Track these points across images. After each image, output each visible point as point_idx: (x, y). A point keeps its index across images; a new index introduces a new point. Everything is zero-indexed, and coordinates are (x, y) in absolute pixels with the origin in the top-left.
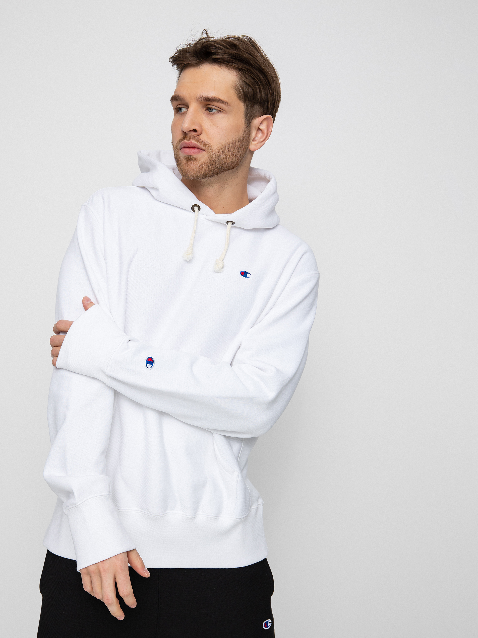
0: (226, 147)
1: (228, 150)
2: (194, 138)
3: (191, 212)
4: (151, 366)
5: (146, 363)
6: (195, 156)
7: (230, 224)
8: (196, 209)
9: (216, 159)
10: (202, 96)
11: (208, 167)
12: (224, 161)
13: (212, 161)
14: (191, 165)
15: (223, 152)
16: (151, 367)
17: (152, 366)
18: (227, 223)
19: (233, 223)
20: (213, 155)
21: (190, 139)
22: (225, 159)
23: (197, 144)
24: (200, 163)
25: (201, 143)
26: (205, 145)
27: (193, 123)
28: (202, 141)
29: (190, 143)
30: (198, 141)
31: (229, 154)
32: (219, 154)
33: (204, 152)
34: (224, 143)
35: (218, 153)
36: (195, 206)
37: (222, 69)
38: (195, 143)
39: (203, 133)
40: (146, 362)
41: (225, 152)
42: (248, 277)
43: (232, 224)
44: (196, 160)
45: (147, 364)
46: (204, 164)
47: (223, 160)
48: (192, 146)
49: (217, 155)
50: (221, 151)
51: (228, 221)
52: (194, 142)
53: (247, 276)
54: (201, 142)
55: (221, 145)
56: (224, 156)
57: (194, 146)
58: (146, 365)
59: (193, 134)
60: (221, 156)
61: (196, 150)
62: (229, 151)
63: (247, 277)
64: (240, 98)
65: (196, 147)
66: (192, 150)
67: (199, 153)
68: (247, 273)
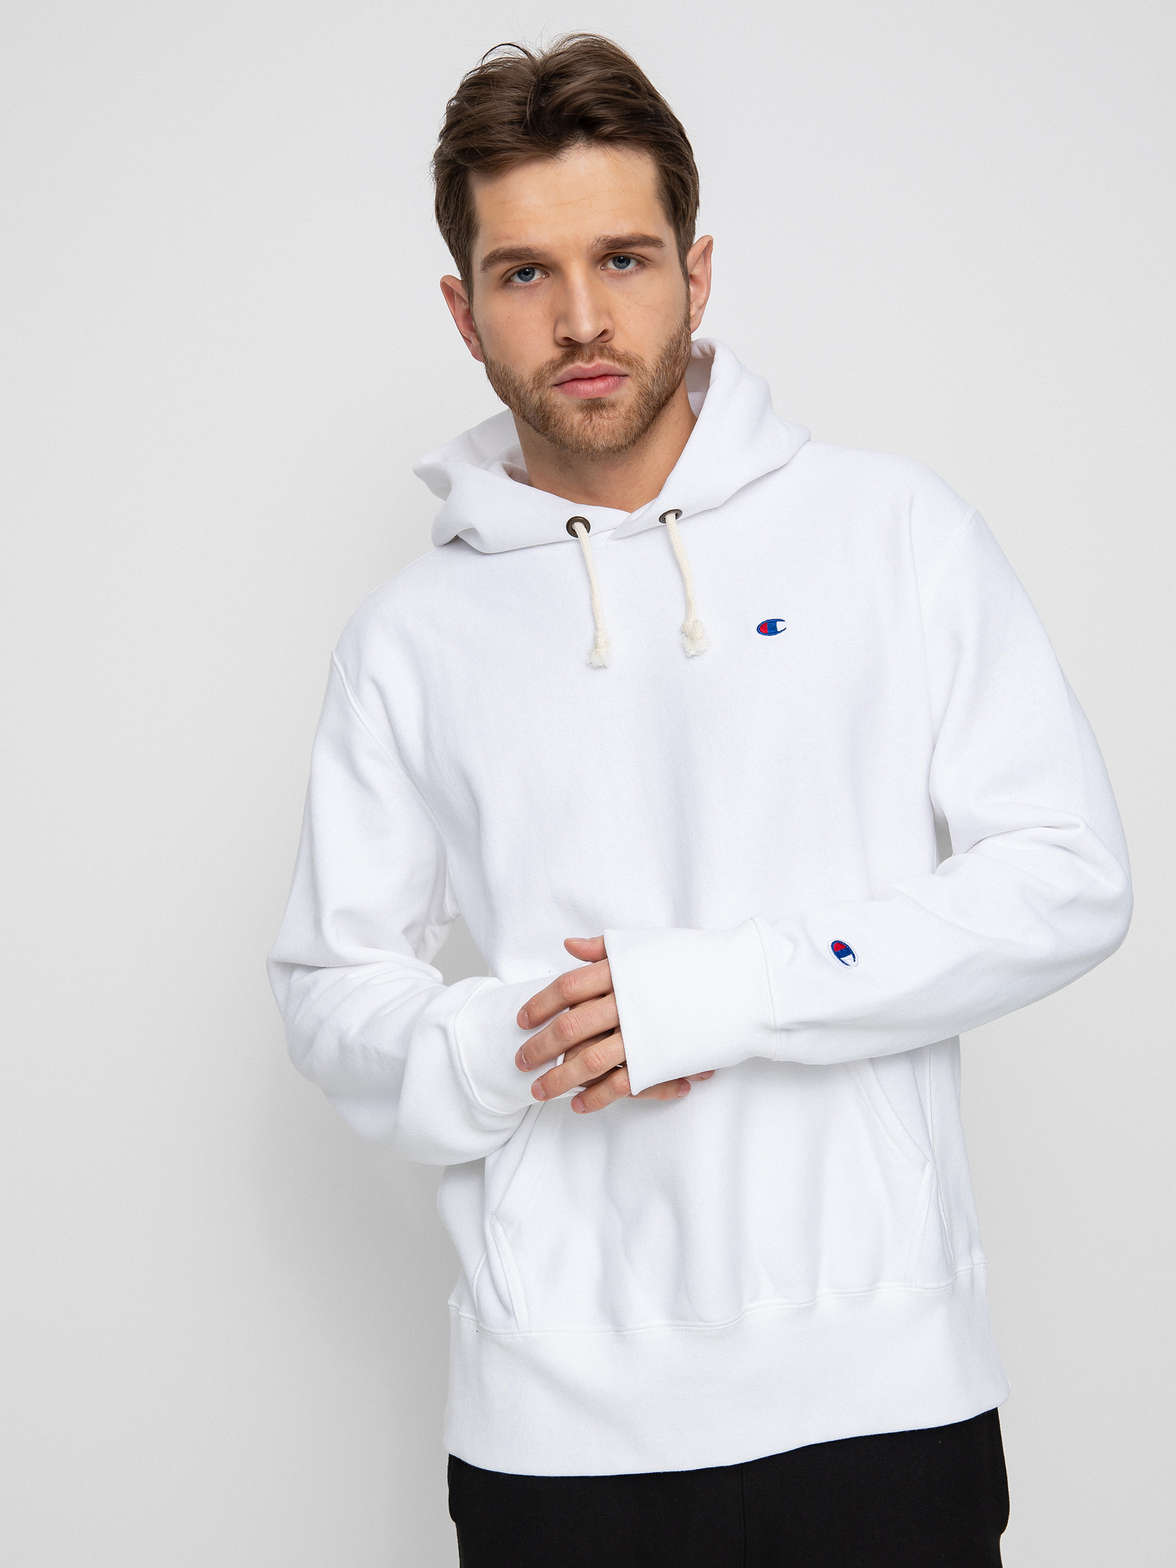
0: (667, 351)
1: (669, 357)
2: (600, 351)
3: (571, 540)
4: (852, 959)
5: (838, 960)
6: (612, 396)
7: (671, 518)
8: (579, 527)
10: (602, 239)
11: (640, 415)
12: (665, 385)
13: (646, 395)
15: (663, 365)
16: (855, 960)
17: (854, 957)
18: (663, 519)
19: (678, 513)
20: (647, 381)
21: (589, 359)
22: (666, 379)
23: (614, 367)
24: (622, 410)
25: (619, 360)
26: (627, 362)
27: (598, 314)
28: (618, 353)
29: (592, 368)
30: (614, 356)
31: (671, 364)
32: (658, 374)
33: (629, 381)
34: (665, 344)
35: (657, 371)
36: (576, 522)
38: (608, 365)
39: (619, 331)
40: (836, 957)
41: (667, 361)
42: (782, 631)
43: (677, 516)
44: (613, 405)
45: (842, 960)
46: (631, 409)
48: (597, 374)
49: (654, 377)
50: (660, 365)
51: (664, 514)
52: (603, 363)
53: (779, 630)
54: (619, 358)
55: (660, 350)
56: (665, 373)
57: (604, 373)
58: (840, 962)
59: (599, 341)
60: (661, 376)
61: (610, 380)
63: (779, 632)
65: (609, 373)
66: (600, 385)
67: (616, 386)
68: (774, 621)
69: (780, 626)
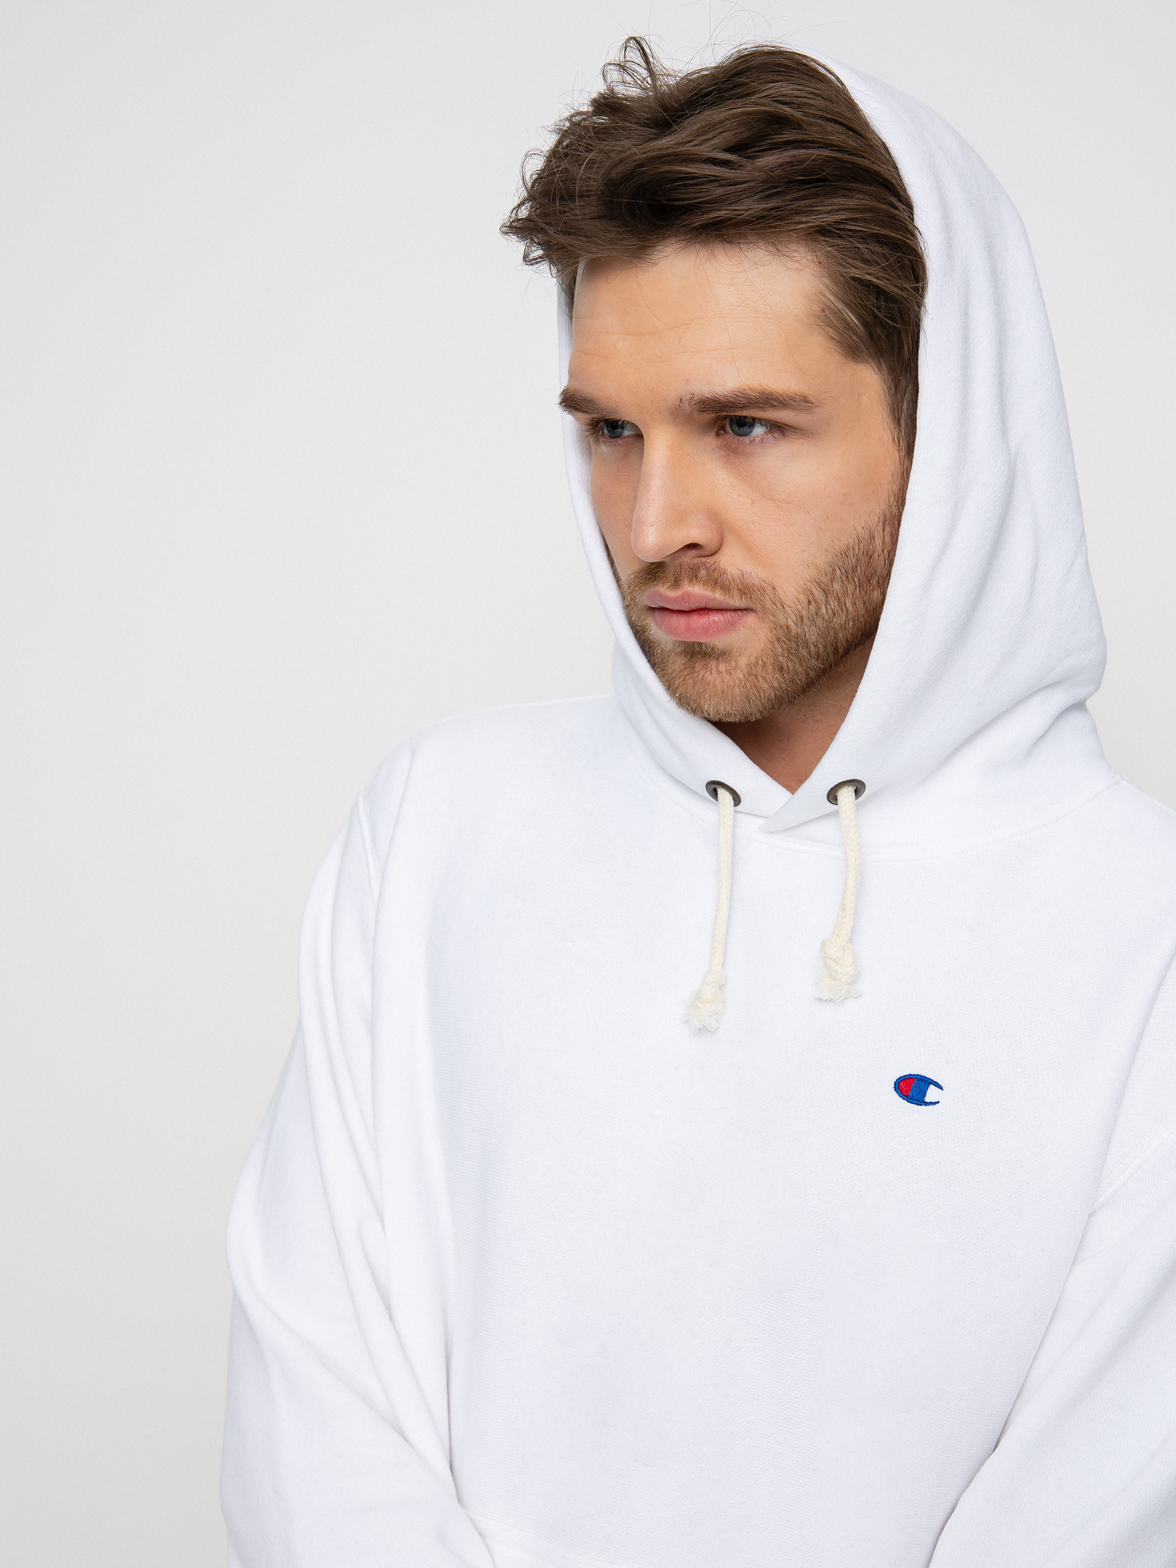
0: (834, 570)
1: (844, 578)
2: (694, 576)
6: (719, 642)
7: (846, 795)
8: (723, 795)
9: (806, 629)
10: (689, 397)
11: (781, 669)
12: (839, 621)
13: (789, 640)
14: (709, 677)
15: (826, 592)
18: (832, 796)
19: (858, 787)
20: (789, 620)
21: (676, 583)
22: (840, 611)
23: (714, 598)
24: (743, 662)
25: (726, 589)
26: (745, 590)
27: (677, 516)
28: (730, 577)
29: (682, 597)
30: (716, 581)
31: (850, 588)
32: (812, 607)
33: (750, 619)
34: (822, 560)
35: (809, 602)
36: (719, 787)
37: (749, 254)
38: (702, 596)
39: (729, 539)
41: (837, 586)
43: (858, 793)
44: (723, 655)
46: (760, 662)
47: (835, 620)
48: (694, 606)
49: (804, 613)
50: (818, 593)
52: (698, 591)
53: (927, 1099)
54: (727, 583)
55: (814, 570)
56: (833, 603)
57: (703, 605)
59: (688, 558)
60: (824, 610)
61: (716, 617)
62: (850, 576)
63: (927, 1104)
64: (852, 352)
65: (710, 606)
66: (698, 621)
67: (731, 626)
68: (926, 1082)
69: (932, 1094)
